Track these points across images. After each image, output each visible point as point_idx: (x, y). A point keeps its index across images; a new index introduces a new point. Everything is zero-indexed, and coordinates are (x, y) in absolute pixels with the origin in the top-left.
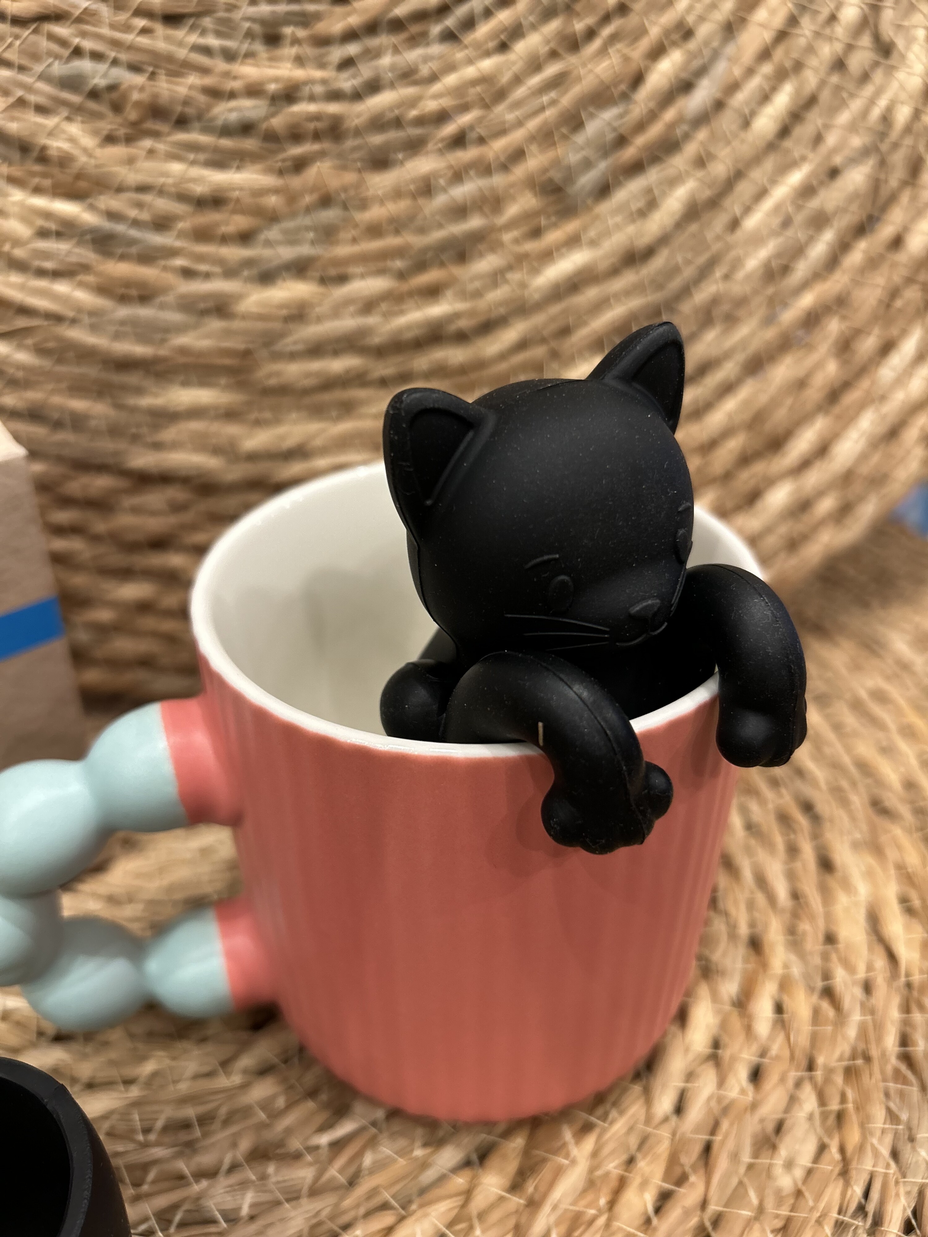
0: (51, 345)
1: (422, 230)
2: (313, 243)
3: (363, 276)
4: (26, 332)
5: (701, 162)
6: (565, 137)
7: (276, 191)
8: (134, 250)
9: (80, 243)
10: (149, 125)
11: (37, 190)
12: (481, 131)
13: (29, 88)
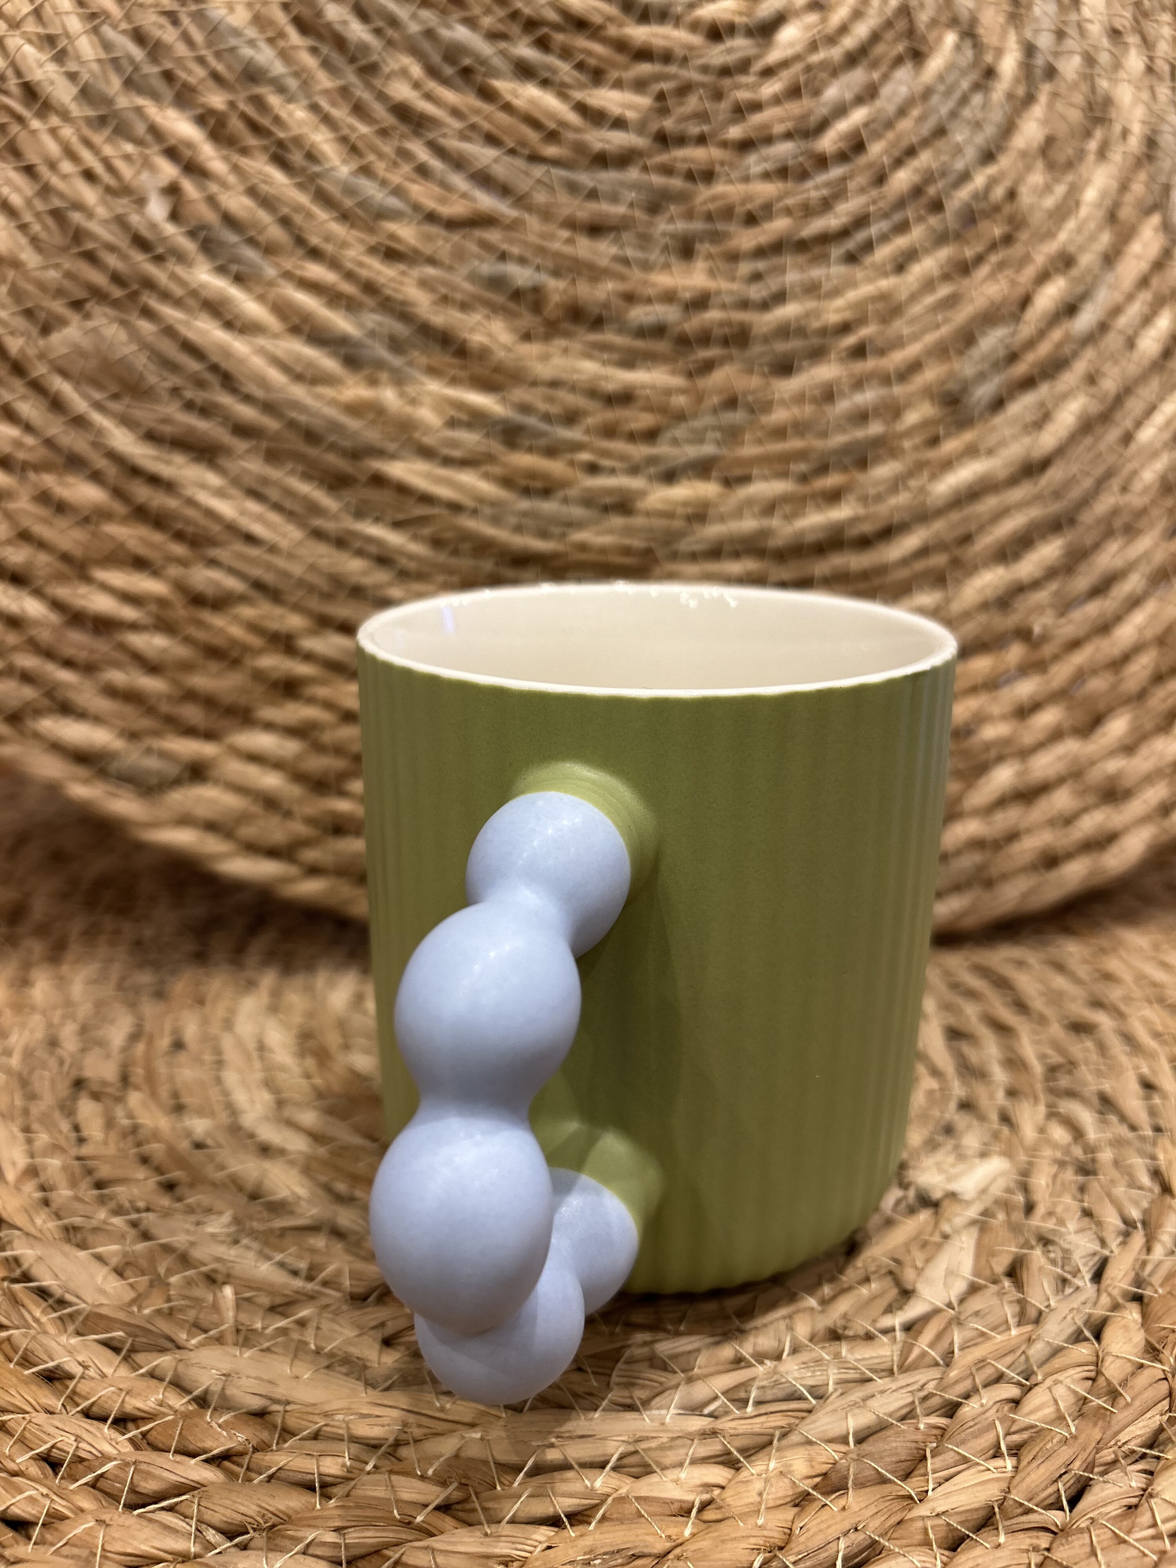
0: (448, 535)
1: (824, 434)
2: (718, 443)
3: (765, 478)
4: (423, 520)
5: (1091, 379)
6: (961, 353)
7: (683, 391)
8: (542, 442)
9: (487, 435)
10: (566, 325)
11: (454, 381)
12: (880, 343)
13: (454, 288)
